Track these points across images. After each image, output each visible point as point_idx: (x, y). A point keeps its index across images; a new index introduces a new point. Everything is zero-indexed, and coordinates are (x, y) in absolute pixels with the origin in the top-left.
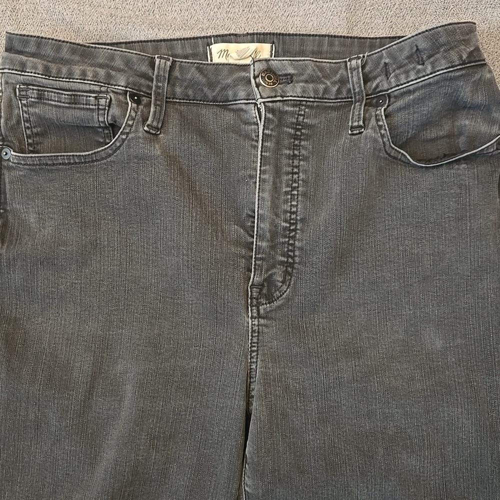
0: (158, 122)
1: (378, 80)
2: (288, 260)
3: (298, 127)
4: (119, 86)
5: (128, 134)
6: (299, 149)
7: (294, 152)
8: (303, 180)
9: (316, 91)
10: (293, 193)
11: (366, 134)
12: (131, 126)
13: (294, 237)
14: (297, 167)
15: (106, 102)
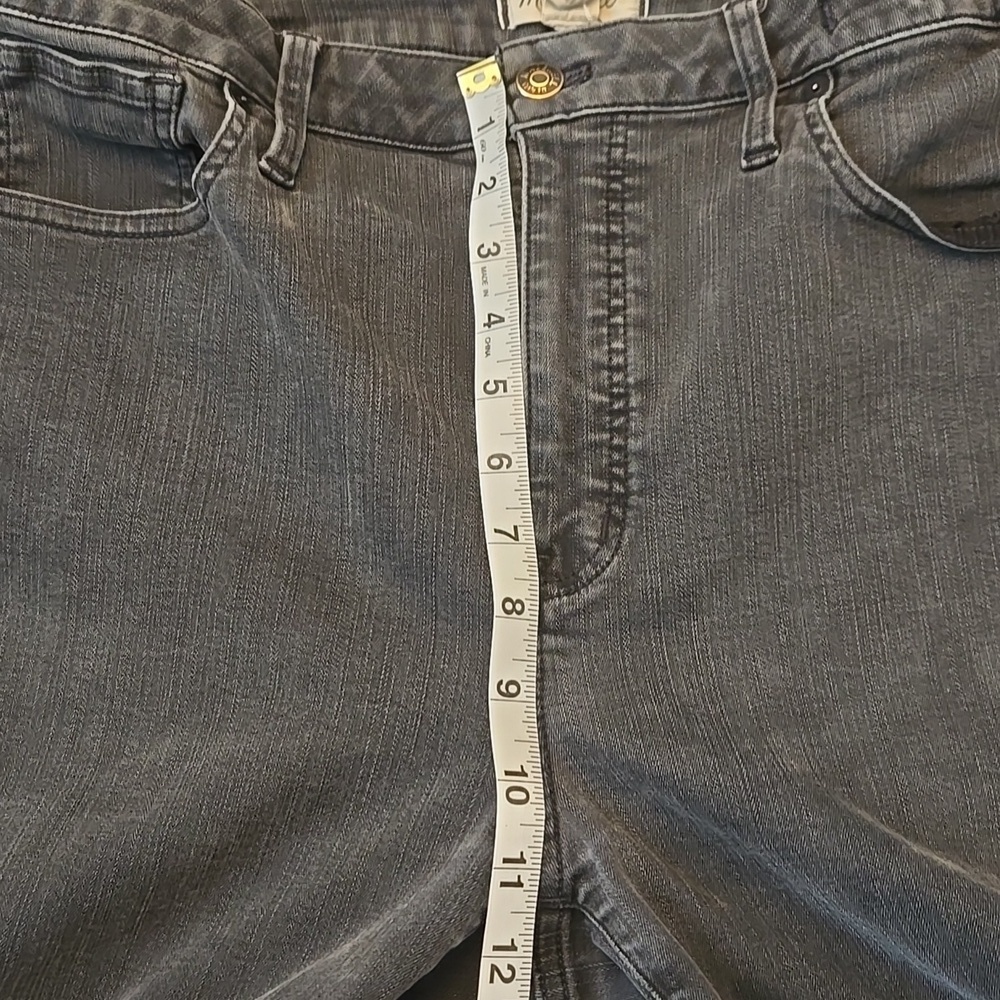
0: (291, 160)
1: (806, 41)
2: (611, 488)
3: (612, 172)
4: (206, 62)
5: (218, 168)
6: (623, 222)
7: (608, 229)
8: (635, 291)
9: (648, 88)
10: (613, 320)
11: (786, 159)
12: (229, 152)
13: (623, 431)
14: (617, 261)
15: (172, 92)
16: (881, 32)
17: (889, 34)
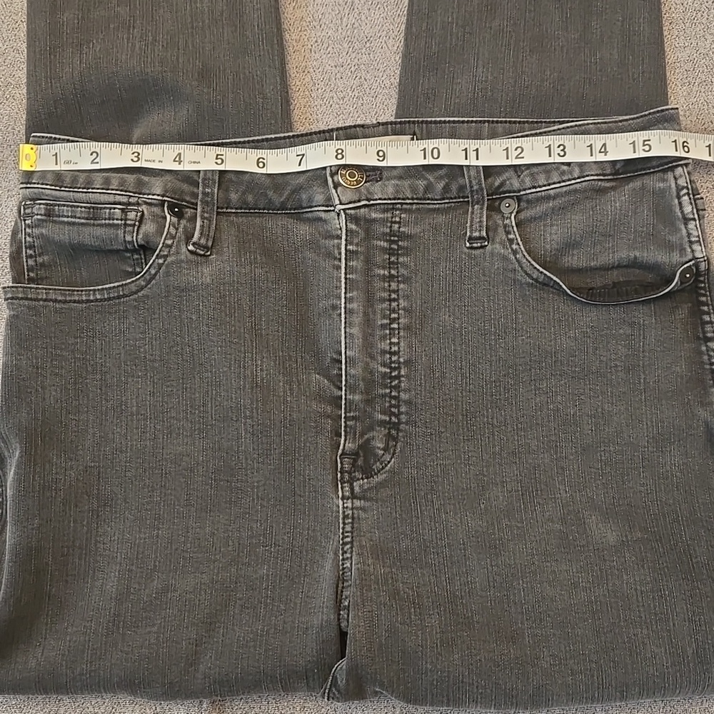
0: (208, 240)
1: (504, 177)
2: (391, 419)
3: (392, 238)
4: (153, 195)
5: (165, 257)
6: (398, 267)
7: (390, 273)
8: (404, 309)
9: (414, 189)
10: (392, 326)
11: (492, 249)
12: (170, 246)
13: (397, 388)
14: (394, 291)
15: (137, 216)
16: (545, 183)
17: (549, 185)
